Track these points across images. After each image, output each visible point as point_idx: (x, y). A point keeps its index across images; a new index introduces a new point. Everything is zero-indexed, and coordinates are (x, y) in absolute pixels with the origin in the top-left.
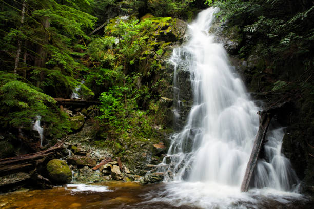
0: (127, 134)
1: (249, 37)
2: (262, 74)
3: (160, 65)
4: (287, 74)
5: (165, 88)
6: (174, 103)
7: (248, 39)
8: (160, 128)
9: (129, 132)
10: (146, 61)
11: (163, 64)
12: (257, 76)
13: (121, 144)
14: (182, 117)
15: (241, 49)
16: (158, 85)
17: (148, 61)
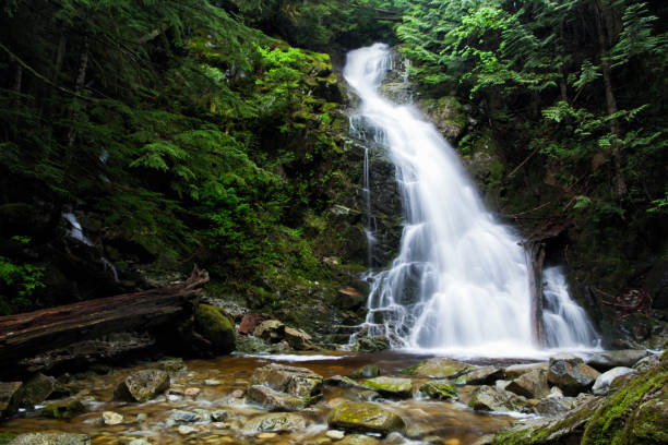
0: (276, 270)
1: (472, 120)
2: (500, 185)
3: (333, 144)
4: (537, 191)
5: (343, 188)
6: (362, 219)
7: (470, 124)
8: (336, 262)
9: (280, 267)
10: (304, 130)
11: (340, 143)
12: (494, 187)
13: (268, 289)
14: (382, 243)
15: (464, 140)
16: (327, 183)
17: (308, 132)
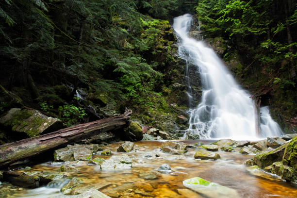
0: (153, 109)
1: (229, 47)
2: (241, 73)
3: (173, 58)
4: (257, 75)
5: (177, 76)
6: (186, 88)
8: (175, 106)
11: (176, 58)
12: (239, 74)
13: (150, 116)
14: (194, 98)
15: (226, 55)
16: (171, 74)
17: (163, 54)
